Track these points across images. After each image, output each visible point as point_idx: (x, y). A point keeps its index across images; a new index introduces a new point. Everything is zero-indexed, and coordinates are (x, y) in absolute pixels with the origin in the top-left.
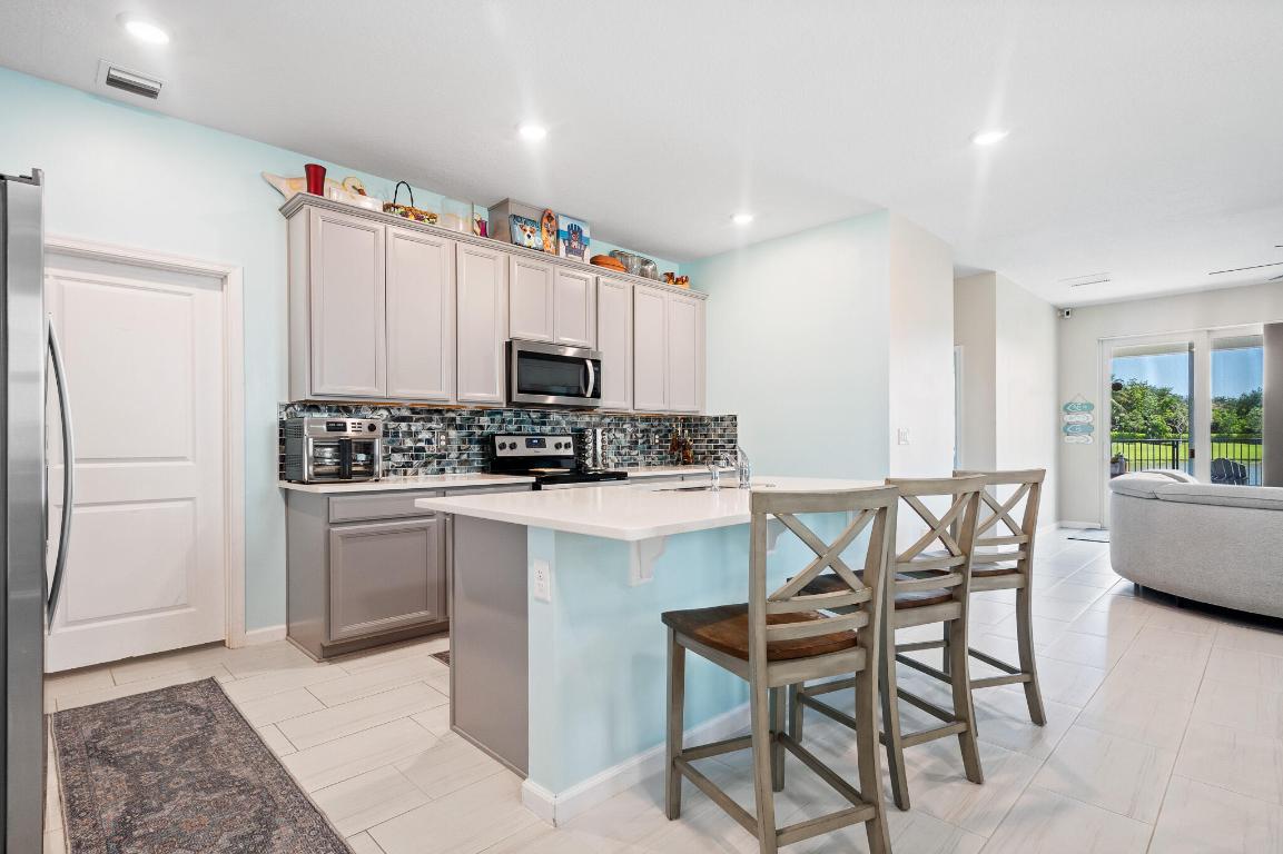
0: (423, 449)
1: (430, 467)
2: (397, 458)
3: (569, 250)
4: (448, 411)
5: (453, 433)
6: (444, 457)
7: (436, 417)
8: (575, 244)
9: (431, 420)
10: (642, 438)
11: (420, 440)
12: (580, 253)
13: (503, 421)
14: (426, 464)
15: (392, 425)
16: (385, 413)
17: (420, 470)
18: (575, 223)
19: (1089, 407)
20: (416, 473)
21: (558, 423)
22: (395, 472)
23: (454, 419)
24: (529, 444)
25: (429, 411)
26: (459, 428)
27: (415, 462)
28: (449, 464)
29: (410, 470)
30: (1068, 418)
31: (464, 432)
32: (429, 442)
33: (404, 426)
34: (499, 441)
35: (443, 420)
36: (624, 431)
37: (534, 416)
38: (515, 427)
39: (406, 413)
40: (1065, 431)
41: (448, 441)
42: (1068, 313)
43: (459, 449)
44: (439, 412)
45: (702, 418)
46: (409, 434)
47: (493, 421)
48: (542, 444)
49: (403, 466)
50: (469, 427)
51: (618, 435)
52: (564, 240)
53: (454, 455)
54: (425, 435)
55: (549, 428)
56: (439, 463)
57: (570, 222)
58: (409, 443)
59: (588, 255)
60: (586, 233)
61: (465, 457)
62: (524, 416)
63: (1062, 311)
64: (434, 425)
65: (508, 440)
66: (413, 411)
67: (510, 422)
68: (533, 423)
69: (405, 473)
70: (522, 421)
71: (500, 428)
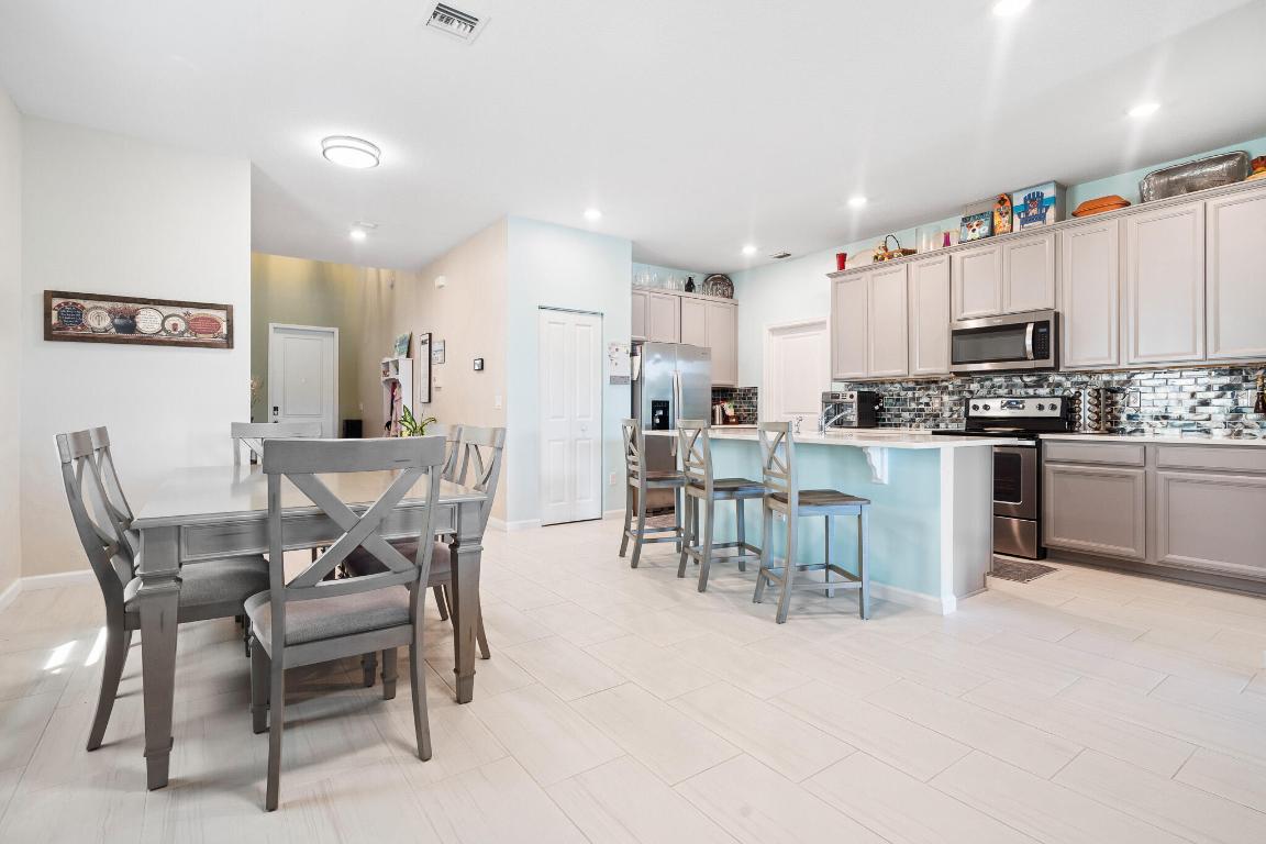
0: (922, 410)
1: (928, 423)
2: (906, 415)
3: (1026, 221)
4: (942, 381)
5: (946, 398)
6: (937, 416)
7: (933, 386)
8: (1034, 212)
9: (928, 389)
11: (921, 404)
12: (1042, 218)
13: (993, 386)
14: (924, 421)
15: (903, 393)
16: (898, 386)
17: (922, 425)
18: (1033, 191)
20: (918, 427)
21: (1059, 385)
22: (904, 425)
23: (947, 387)
25: (928, 382)
26: (952, 393)
27: (917, 419)
28: (943, 421)
29: (914, 425)
31: (956, 397)
32: (927, 404)
33: (910, 394)
34: (972, 403)
35: (938, 388)
37: (1027, 379)
38: (1007, 390)
39: (911, 385)
41: (942, 404)
43: (951, 410)
44: (936, 382)
46: (913, 399)
47: (982, 387)
48: (1020, 406)
49: (910, 422)
50: (960, 392)
53: (947, 414)
54: (925, 400)
55: (1048, 390)
56: (935, 420)
58: (913, 405)
59: (1055, 213)
60: (1049, 193)
61: (955, 416)
62: (1017, 380)
64: (931, 392)
65: (981, 403)
66: (917, 383)
67: (1000, 387)
68: (1026, 386)
69: (911, 426)
70: (1014, 386)
71: (989, 392)
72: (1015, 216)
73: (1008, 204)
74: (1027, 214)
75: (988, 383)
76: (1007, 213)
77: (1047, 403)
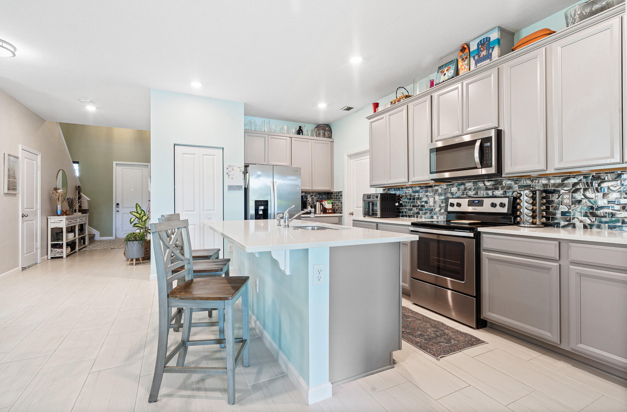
0: (423, 206)
2: (415, 210)
3: (479, 61)
4: (435, 186)
5: (437, 198)
6: (432, 210)
7: (430, 189)
8: (484, 53)
9: (427, 192)
11: (423, 202)
12: (490, 57)
13: (465, 189)
14: (425, 214)
15: (413, 194)
16: (410, 189)
17: (423, 216)
18: (483, 37)
21: (510, 187)
23: (437, 190)
24: (471, 204)
25: (427, 187)
26: (440, 195)
27: (421, 212)
28: (435, 214)
31: (443, 197)
32: (426, 202)
33: (417, 195)
34: (450, 201)
35: (433, 191)
37: (488, 184)
38: (474, 192)
39: (418, 189)
41: (435, 202)
43: (440, 206)
44: (430, 186)
46: (419, 198)
48: (481, 204)
49: (416, 214)
50: (445, 194)
51: (589, 194)
52: (474, 57)
53: (437, 209)
54: (425, 199)
56: (431, 213)
58: (419, 203)
62: (481, 185)
64: (428, 194)
65: (456, 201)
66: (421, 187)
67: (470, 189)
68: (487, 189)
69: (417, 217)
70: (479, 188)
71: (463, 194)
72: (472, 59)
73: (467, 51)
74: (479, 56)
75: (462, 187)
76: (466, 58)
77: (497, 201)
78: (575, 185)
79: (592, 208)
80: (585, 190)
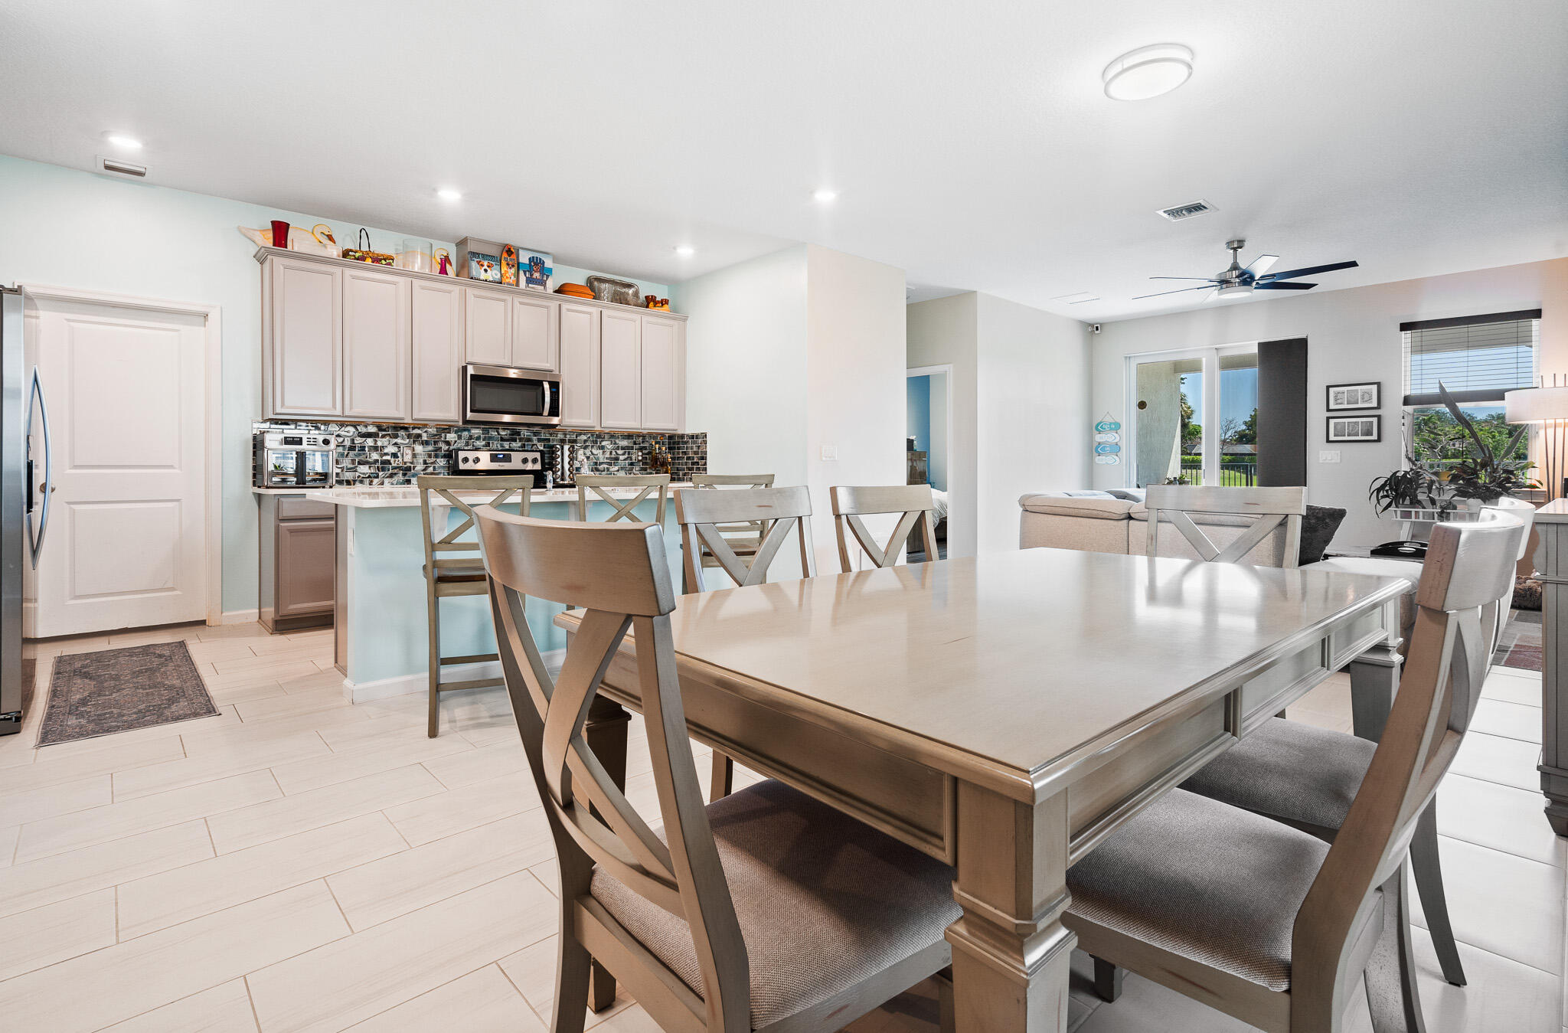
0: (388, 462)
1: (395, 479)
2: (364, 469)
3: (529, 281)
4: (414, 428)
5: (419, 448)
6: (409, 469)
7: (402, 433)
8: (537, 275)
9: (396, 437)
10: (623, 454)
11: (386, 454)
12: (543, 283)
13: (471, 437)
14: (391, 476)
15: (358, 440)
16: (352, 429)
17: (386, 481)
18: (536, 255)
19: (1116, 427)
20: (382, 484)
21: (529, 440)
22: (361, 482)
23: (419, 436)
24: (494, 458)
25: (395, 428)
26: (427, 443)
27: (381, 473)
28: (415, 475)
29: (376, 481)
30: (1099, 438)
31: (430, 448)
32: (395, 455)
33: (370, 442)
34: (462, 455)
35: (409, 436)
36: (602, 448)
37: (503, 433)
38: (484, 443)
39: (372, 429)
40: (1096, 451)
41: (414, 456)
42: (1097, 328)
43: (425, 462)
44: (406, 429)
45: (682, 436)
46: (375, 448)
47: (460, 437)
48: (507, 459)
49: (369, 477)
50: (435, 443)
51: (594, 451)
52: (525, 272)
53: (420, 467)
54: (392, 449)
55: (519, 444)
56: (404, 475)
57: (531, 255)
58: (375, 456)
59: (552, 284)
60: (548, 263)
61: (430, 470)
62: (493, 434)
63: (1092, 325)
64: (399, 440)
65: (471, 455)
66: (380, 428)
67: (478, 438)
68: (502, 440)
69: (371, 483)
70: (491, 438)
71: (467, 444)
72: (521, 272)
73: (514, 257)
75: (465, 434)
76: (513, 266)
77: (530, 456)
78: (585, 441)
79: (596, 463)
80: (592, 447)
